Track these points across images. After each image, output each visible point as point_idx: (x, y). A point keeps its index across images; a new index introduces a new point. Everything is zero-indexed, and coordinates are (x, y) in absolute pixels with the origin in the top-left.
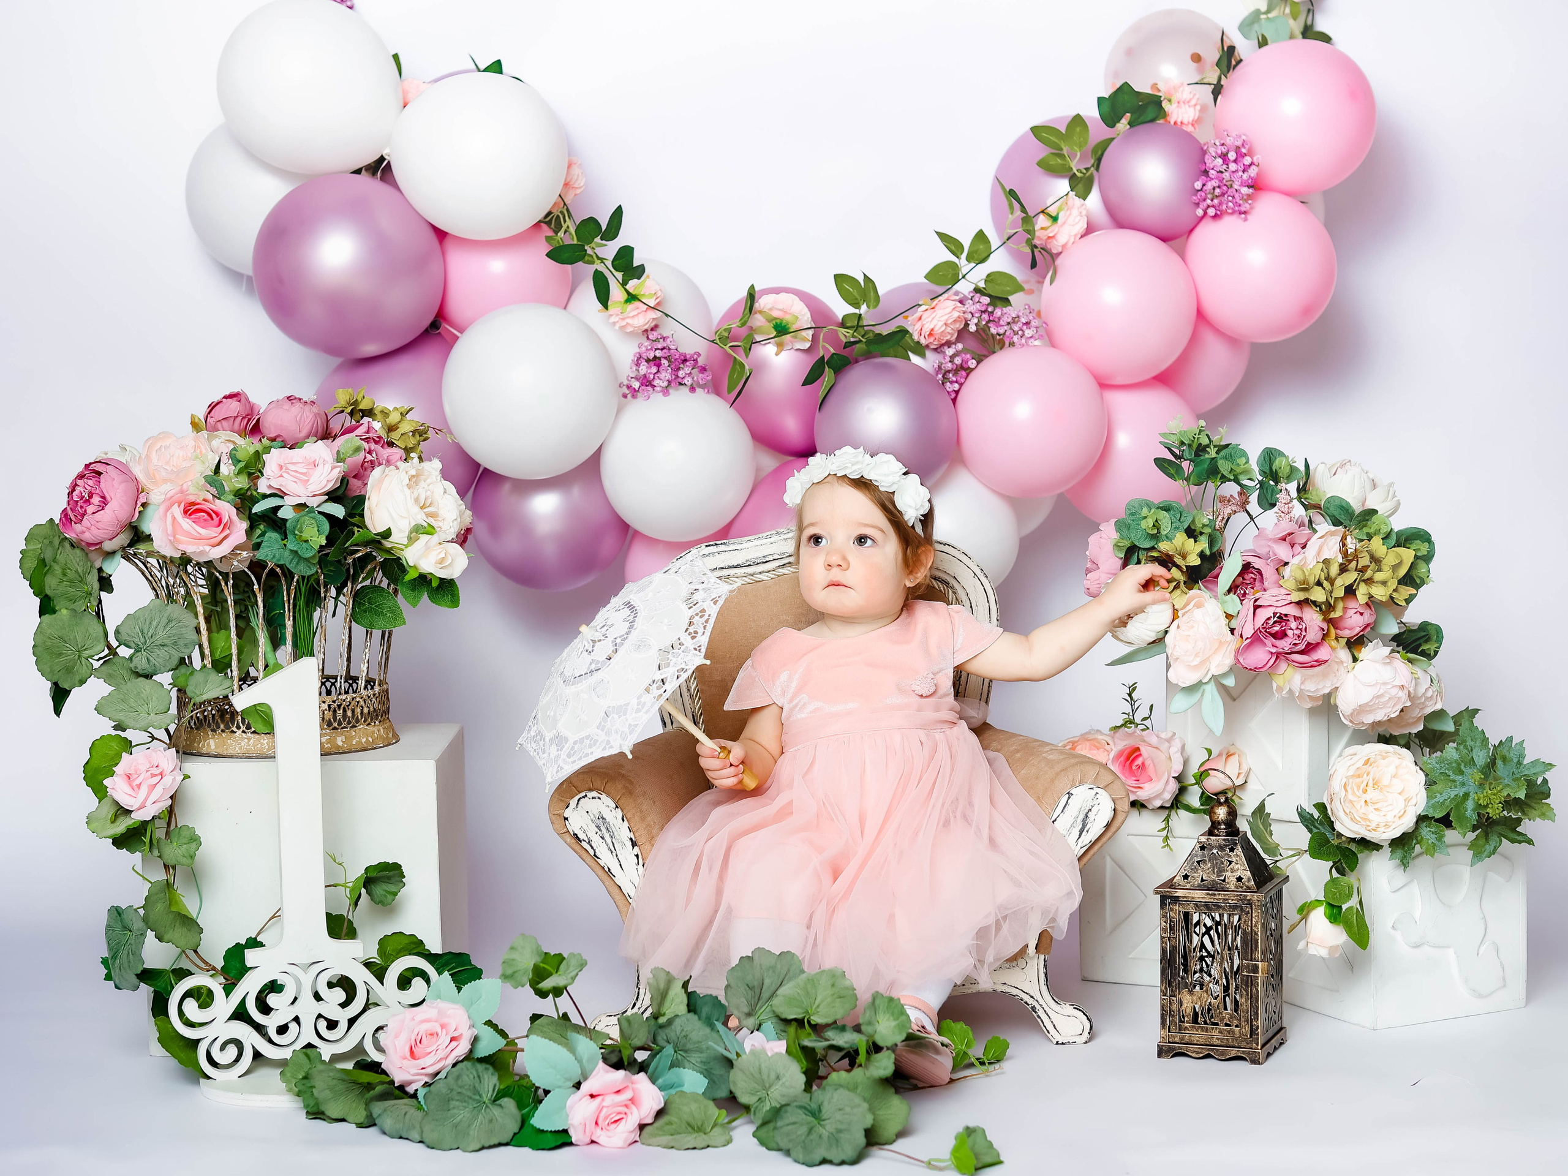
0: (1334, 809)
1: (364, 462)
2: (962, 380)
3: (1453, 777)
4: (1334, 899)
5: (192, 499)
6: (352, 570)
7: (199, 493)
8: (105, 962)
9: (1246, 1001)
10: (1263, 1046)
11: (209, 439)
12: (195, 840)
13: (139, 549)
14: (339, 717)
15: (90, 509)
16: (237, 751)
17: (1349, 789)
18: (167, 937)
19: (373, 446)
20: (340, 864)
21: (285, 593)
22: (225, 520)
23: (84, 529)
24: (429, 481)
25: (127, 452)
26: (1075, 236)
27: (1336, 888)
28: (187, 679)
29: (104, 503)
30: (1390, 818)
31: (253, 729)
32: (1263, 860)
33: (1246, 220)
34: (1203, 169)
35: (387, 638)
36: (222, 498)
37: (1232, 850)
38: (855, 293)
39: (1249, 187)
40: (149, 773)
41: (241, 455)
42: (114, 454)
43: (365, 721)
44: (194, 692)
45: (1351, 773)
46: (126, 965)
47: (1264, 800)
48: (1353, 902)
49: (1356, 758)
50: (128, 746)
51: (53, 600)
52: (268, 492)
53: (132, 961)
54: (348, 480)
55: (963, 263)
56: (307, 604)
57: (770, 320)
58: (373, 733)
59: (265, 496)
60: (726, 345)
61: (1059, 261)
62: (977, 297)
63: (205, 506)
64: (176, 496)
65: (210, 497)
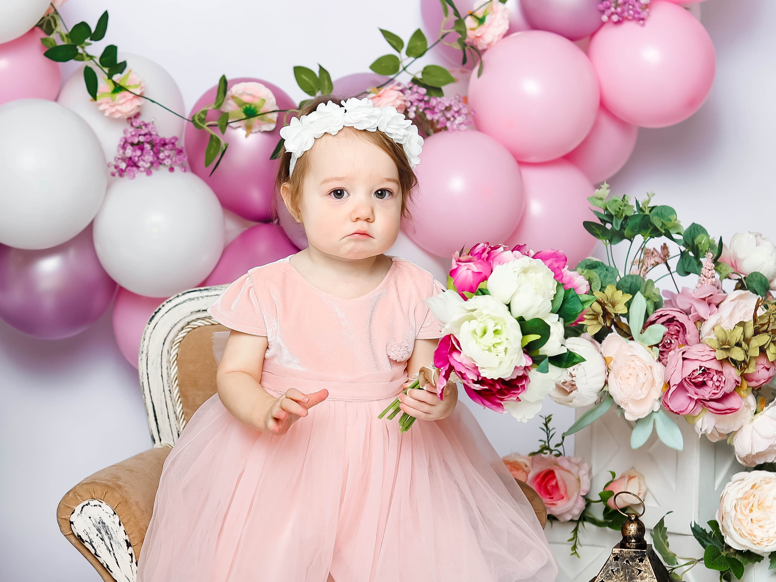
0: (725, 526)
17: (738, 509)
26: (499, 35)
32: (664, 568)
33: (643, 25)
37: (641, 561)
38: (311, 82)
47: (663, 517)
49: (744, 483)
57: (241, 104)
60: (204, 124)
61: (485, 57)
62: (415, 88)
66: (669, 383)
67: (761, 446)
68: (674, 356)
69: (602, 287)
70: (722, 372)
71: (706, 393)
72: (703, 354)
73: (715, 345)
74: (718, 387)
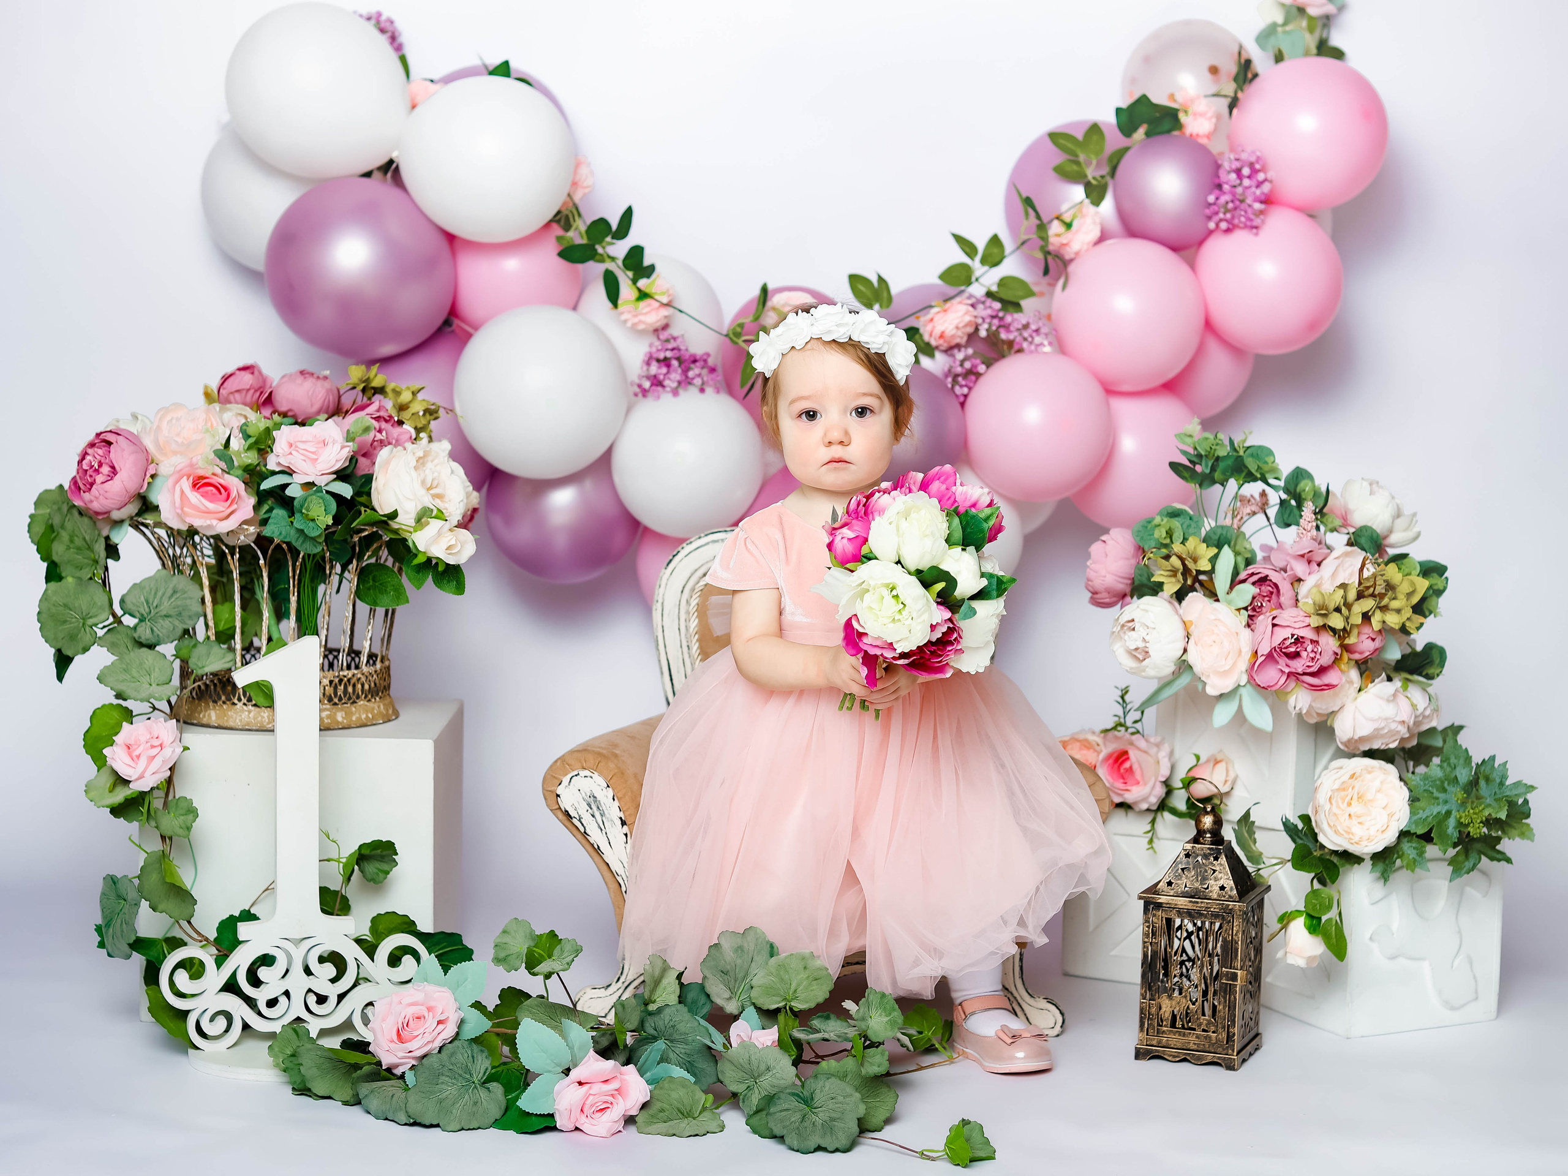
0: (1318, 821)
1: (374, 441)
2: (971, 385)
3: (1436, 794)
4: (1314, 910)
5: (201, 473)
6: (357, 548)
7: (209, 467)
8: (99, 929)
9: (1224, 1008)
10: (1238, 1053)
11: (220, 412)
12: (192, 812)
13: (146, 519)
14: (340, 692)
15: (99, 479)
16: (238, 724)
17: (1334, 802)
18: (160, 907)
19: (384, 425)
20: (335, 842)
21: (290, 569)
22: (234, 494)
23: (93, 498)
24: (436, 462)
25: (139, 422)
26: (1089, 243)
27: (1317, 900)
28: (190, 652)
29: (113, 473)
30: (1373, 831)
31: (254, 702)
32: (1245, 868)
33: (1257, 234)
34: (1217, 181)
35: (390, 616)
36: (231, 472)
37: (1216, 859)
38: (868, 293)
39: (1262, 202)
40: (149, 744)
41: (251, 431)
42: (126, 425)
43: (365, 698)
44: (196, 664)
45: (1336, 786)
46: (119, 934)
47: (1250, 809)
48: (1333, 914)
49: (1342, 772)
50: (128, 715)
51: (59, 567)
52: (277, 469)
53: (125, 930)
54: (357, 460)
55: (976, 264)
56: (312, 580)
58: (373, 709)
59: (274, 473)
60: (739, 339)
61: (1071, 268)
62: (989, 302)
63: (214, 480)
64: (187, 469)
65: (219, 471)
66: (1256, 652)
67: (1364, 730)
68: (1263, 622)
69: (1184, 538)
70: (1317, 642)
71: (1298, 665)
72: (1296, 620)
73: (1310, 609)
74: (1313, 659)
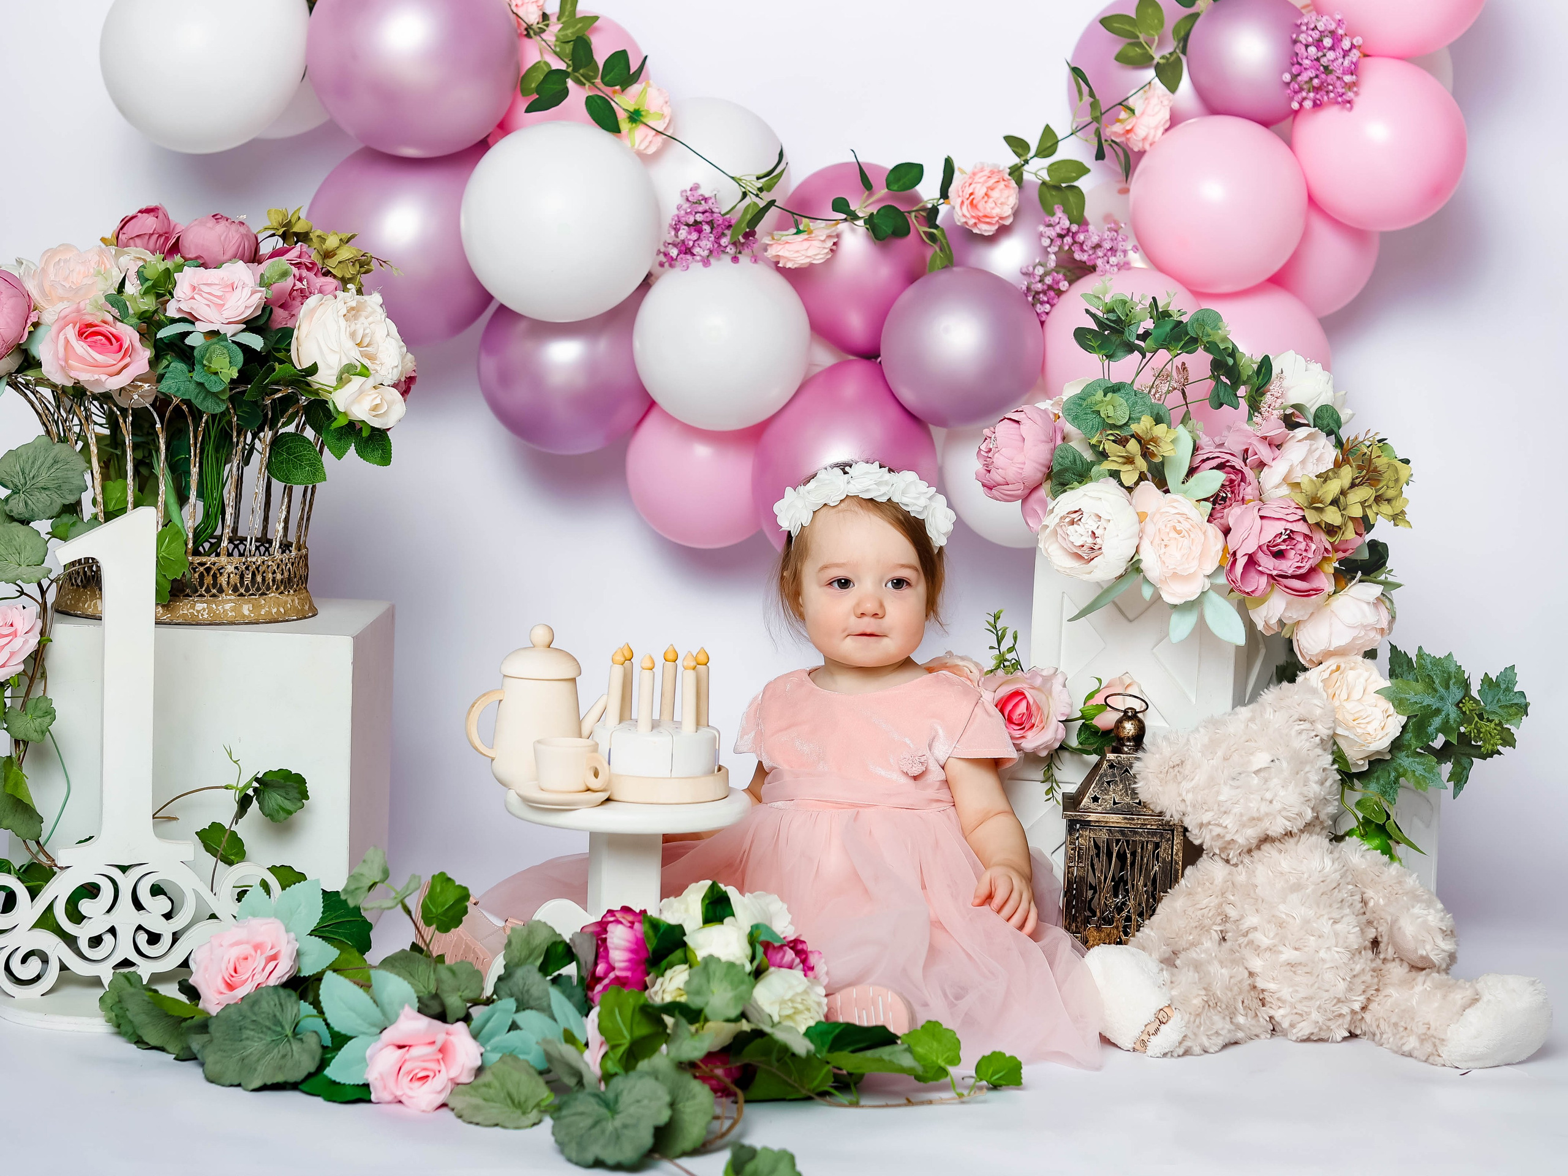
1: (293, 290)
5: (90, 319)
6: (270, 413)
7: (99, 314)
11: (117, 256)
12: (50, 713)
13: (26, 375)
14: (247, 582)
19: (305, 273)
20: (235, 762)
21: (191, 435)
22: (125, 346)
24: (369, 316)
25: (23, 266)
35: (309, 495)
36: (125, 321)
41: (148, 273)
42: (6, 268)
43: (277, 589)
52: (177, 316)
54: (271, 311)
56: (217, 450)
58: (286, 603)
59: (173, 321)
63: (105, 329)
64: (75, 314)
65: (110, 319)
